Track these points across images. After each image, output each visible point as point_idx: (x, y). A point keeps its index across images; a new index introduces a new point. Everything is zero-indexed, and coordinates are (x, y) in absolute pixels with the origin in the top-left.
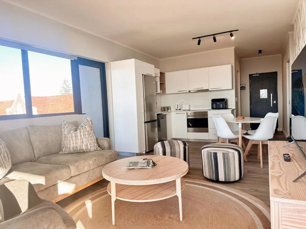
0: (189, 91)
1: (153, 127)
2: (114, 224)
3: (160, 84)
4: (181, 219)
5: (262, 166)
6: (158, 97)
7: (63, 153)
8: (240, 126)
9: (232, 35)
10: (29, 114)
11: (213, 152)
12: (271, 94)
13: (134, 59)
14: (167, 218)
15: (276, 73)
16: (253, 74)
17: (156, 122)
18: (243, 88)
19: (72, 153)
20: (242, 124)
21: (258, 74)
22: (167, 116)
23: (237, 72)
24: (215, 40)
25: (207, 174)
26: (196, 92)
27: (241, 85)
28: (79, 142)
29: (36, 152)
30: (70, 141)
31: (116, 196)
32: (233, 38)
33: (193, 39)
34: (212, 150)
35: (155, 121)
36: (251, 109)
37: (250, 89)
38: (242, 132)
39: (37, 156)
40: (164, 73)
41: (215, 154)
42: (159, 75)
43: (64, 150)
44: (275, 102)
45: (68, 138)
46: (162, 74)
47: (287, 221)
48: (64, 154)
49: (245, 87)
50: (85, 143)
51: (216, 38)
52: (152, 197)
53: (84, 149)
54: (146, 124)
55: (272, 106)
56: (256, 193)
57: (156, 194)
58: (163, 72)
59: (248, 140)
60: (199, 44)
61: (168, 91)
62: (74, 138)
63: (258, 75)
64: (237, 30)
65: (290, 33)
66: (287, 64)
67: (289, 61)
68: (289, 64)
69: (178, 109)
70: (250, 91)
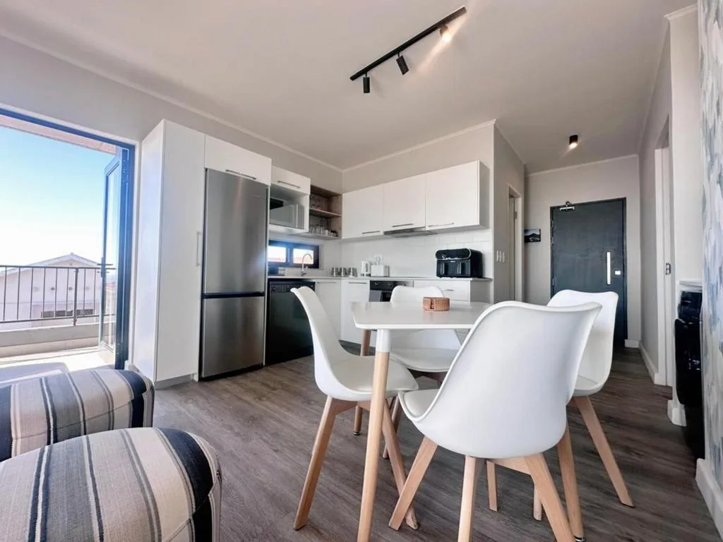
0: (386, 233)
9: (443, 30)
12: (609, 254)
15: (622, 202)
16: (559, 207)
18: (534, 238)
21: (574, 205)
27: (526, 229)
33: (352, 79)
36: (552, 287)
37: (551, 241)
42: (309, 192)
44: (618, 273)
46: (320, 192)
49: (539, 236)
54: (209, 300)
55: (609, 282)
60: (367, 90)
61: (345, 233)
63: (574, 208)
64: (462, 11)
65: (674, 17)
66: (658, 152)
67: (665, 141)
68: (665, 150)
69: (365, 273)
70: (552, 245)
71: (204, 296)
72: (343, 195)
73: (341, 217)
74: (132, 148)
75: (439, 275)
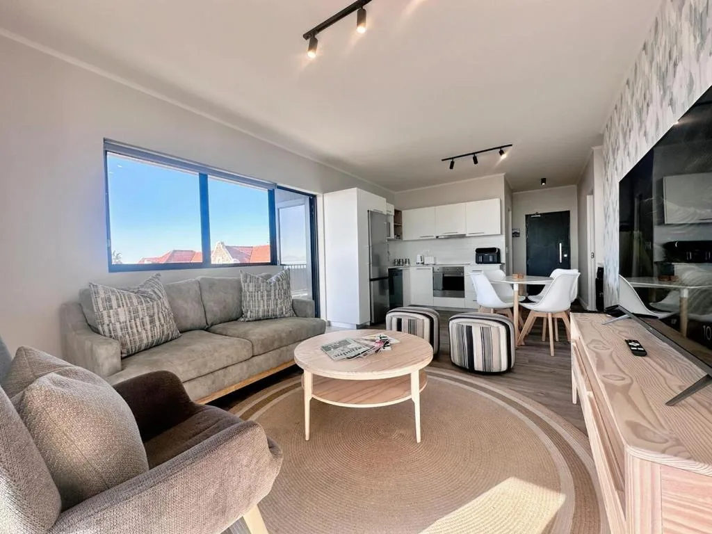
0: (437, 237)
1: (382, 288)
2: (307, 438)
3: (395, 225)
4: (419, 440)
5: (552, 354)
6: (392, 244)
7: (247, 320)
8: (516, 288)
9: (501, 153)
10: (206, 263)
11: (465, 325)
12: (560, 244)
13: (356, 188)
14: (395, 436)
15: (568, 213)
16: (531, 215)
17: (387, 280)
18: (516, 235)
19: (260, 320)
20: (519, 284)
21: (541, 214)
22: (404, 273)
23: (507, 211)
24: (476, 161)
25: (456, 358)
26: (448, 238)
27: (513, 230)
28: (272, 303)
29: (209, 316)
30: (259, 302)
31: (313, 393)
32: (504, 157)
33: (443, 160)
34: (465, 322)
35: (385, 278)
36: (527, 266)
37: (526, 237)
38: (518, 298)
39: (209, 323)
40: (401, 212)
41: (469, 329)
42: (393, 213)
43: (249, 316)
44: (566, 256)
45: (256, 299)
46: (398, 213)
47: (678, 513)
48: (249, 321)
49: (519, 234)
50: (279, 306)
51: (479, 159)
52: (370, 400)
53: (278, 313)
54: (372, 282)
55: (561, 261)
56: (546, 399)
57: (376, 395)
58: (398, 209)
59: (529, 311)
60: (451, 167)
61: (405, 236)
62: (265, 298)
63: (540, 216)
64: (511, 145)
65: (595, 148)
66: (588, 197)
67: (592, 193)
68: (592, 196)
69: (420, 262)
70: (527, 240)
71: (371, 280)
72: (403, 212)
73: (401, 226)
74: (314, 196)
75: (478, 262)
